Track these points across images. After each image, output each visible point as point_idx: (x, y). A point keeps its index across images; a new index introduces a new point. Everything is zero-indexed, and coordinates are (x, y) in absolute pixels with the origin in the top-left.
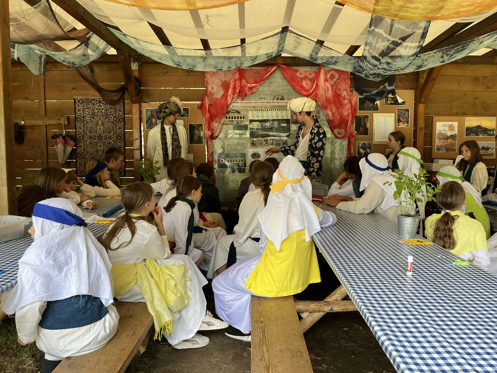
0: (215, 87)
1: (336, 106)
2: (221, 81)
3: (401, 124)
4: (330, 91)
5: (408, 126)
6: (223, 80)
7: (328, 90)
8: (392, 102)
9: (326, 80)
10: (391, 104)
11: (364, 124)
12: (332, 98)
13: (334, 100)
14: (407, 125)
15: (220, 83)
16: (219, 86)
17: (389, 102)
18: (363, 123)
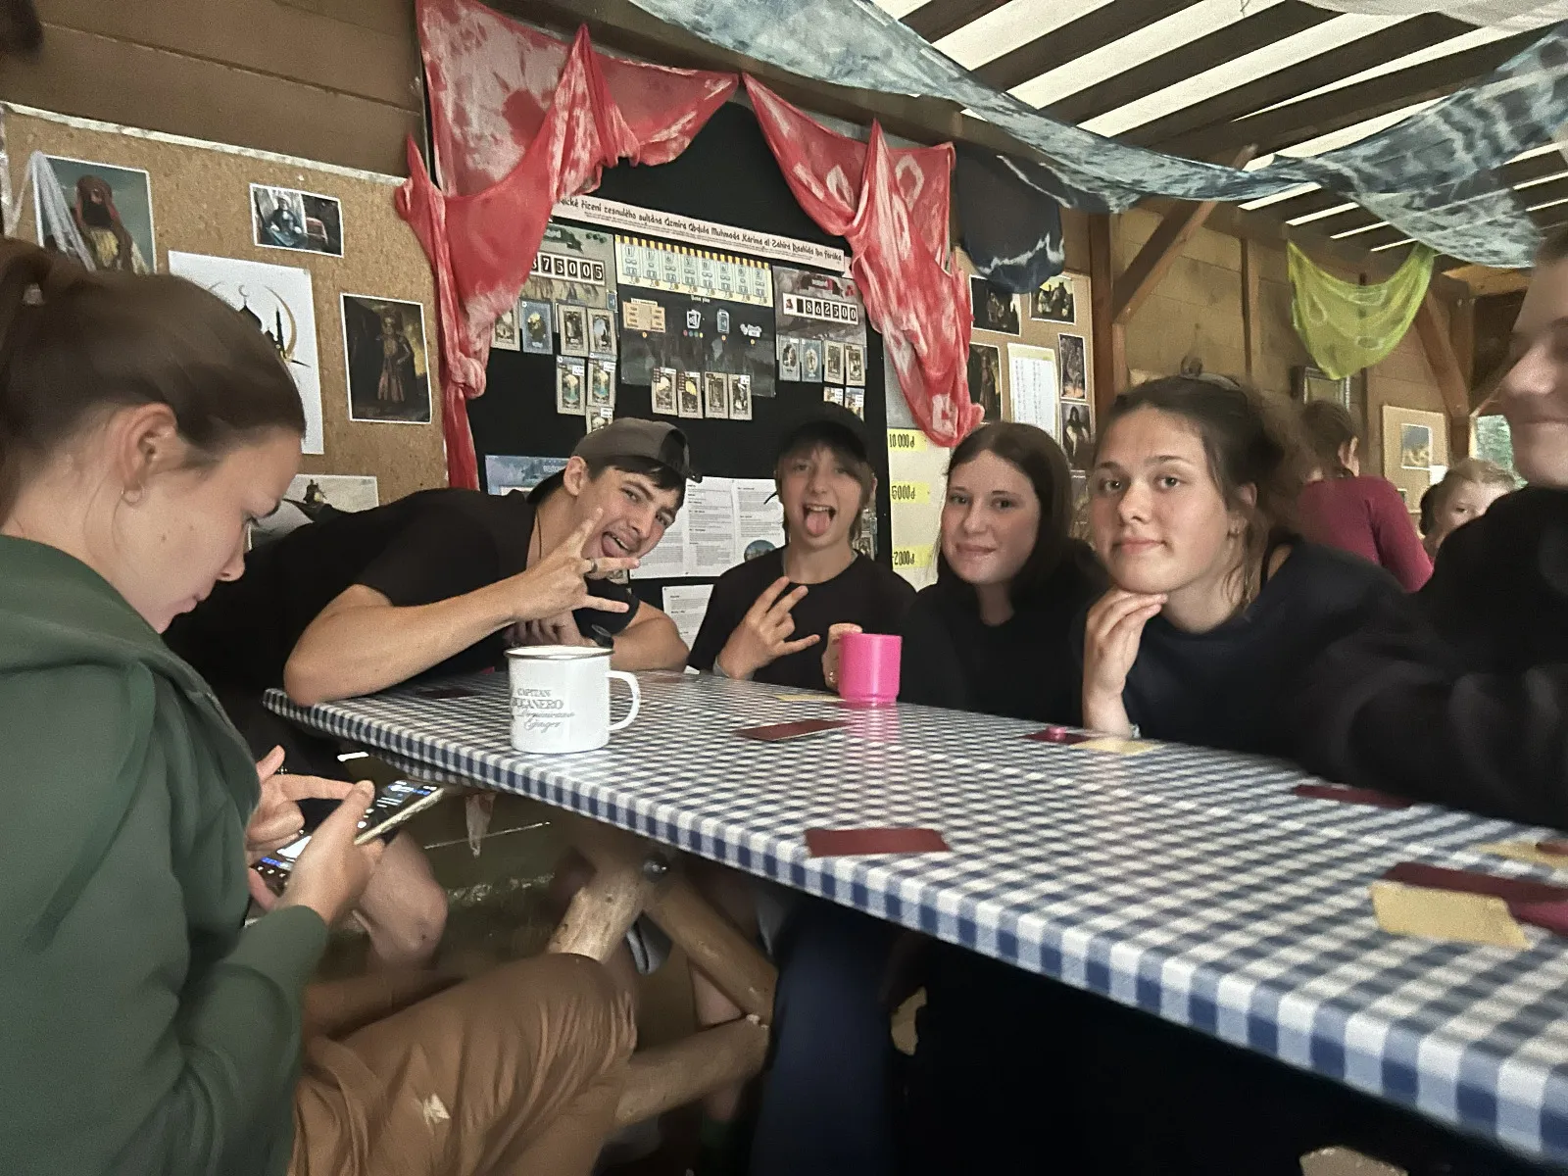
0: (473, 112)
1: (925, 297)
2: (505, 86)
3: (1069, 388)
4: (906, 234)
5: (1083, 397)
6: (515, 85)
7: (902, 228)
8: (1048, 310)
9: (893, 188)
10: (1045, 315)
11: (989, 379)
12: (912, 266)
13: (920, 273)
14: (1079, 392)
15: (498, 100)
16: (496, 113)
17: (1040, 308)
18: (985, 374)
